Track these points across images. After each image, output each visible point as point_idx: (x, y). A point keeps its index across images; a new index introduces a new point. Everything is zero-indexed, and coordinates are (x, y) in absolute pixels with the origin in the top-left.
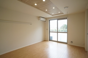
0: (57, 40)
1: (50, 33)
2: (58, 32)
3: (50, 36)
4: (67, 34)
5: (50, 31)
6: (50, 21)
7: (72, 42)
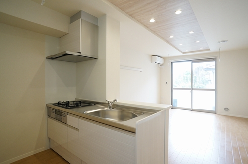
0: (190, 108)
1: (174, 90)
2: (192, 89)
3: (174, 98)
4: (214, 92)
5: (174, 87)
6: (173, 64)
7: (226, 109)
